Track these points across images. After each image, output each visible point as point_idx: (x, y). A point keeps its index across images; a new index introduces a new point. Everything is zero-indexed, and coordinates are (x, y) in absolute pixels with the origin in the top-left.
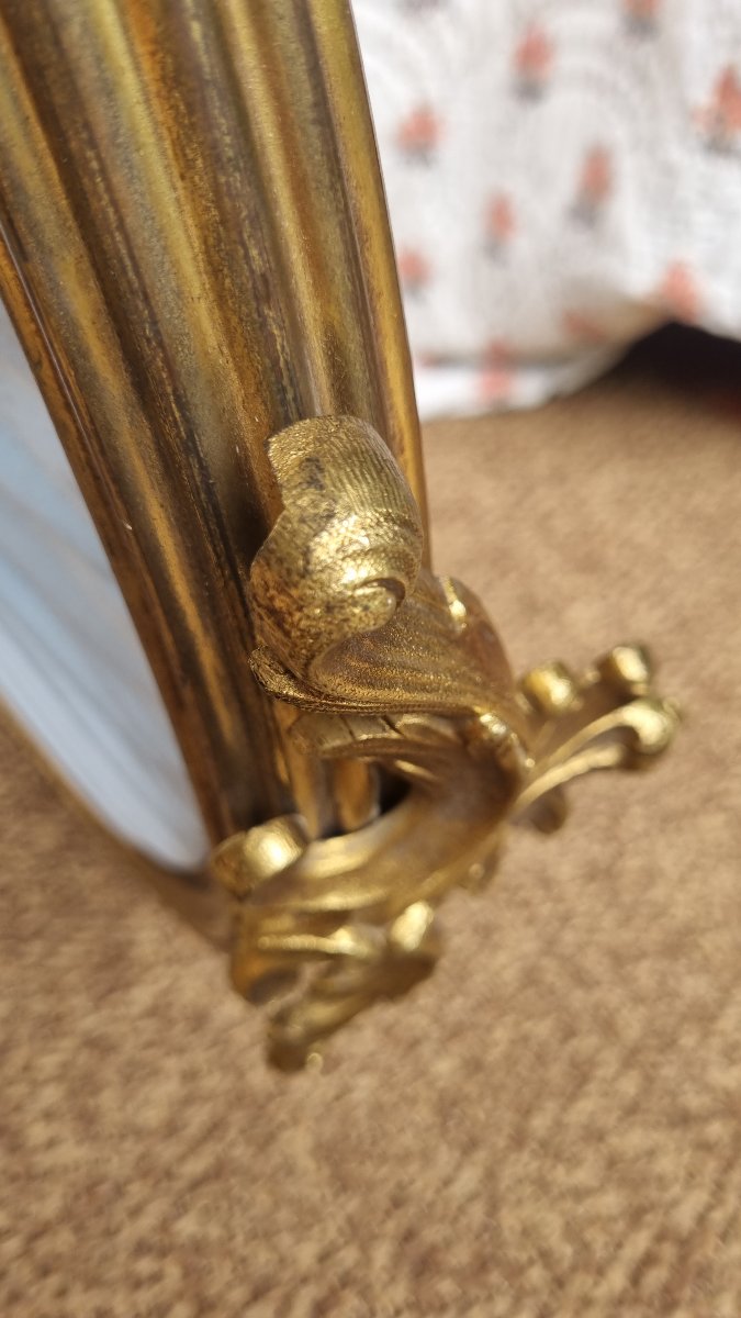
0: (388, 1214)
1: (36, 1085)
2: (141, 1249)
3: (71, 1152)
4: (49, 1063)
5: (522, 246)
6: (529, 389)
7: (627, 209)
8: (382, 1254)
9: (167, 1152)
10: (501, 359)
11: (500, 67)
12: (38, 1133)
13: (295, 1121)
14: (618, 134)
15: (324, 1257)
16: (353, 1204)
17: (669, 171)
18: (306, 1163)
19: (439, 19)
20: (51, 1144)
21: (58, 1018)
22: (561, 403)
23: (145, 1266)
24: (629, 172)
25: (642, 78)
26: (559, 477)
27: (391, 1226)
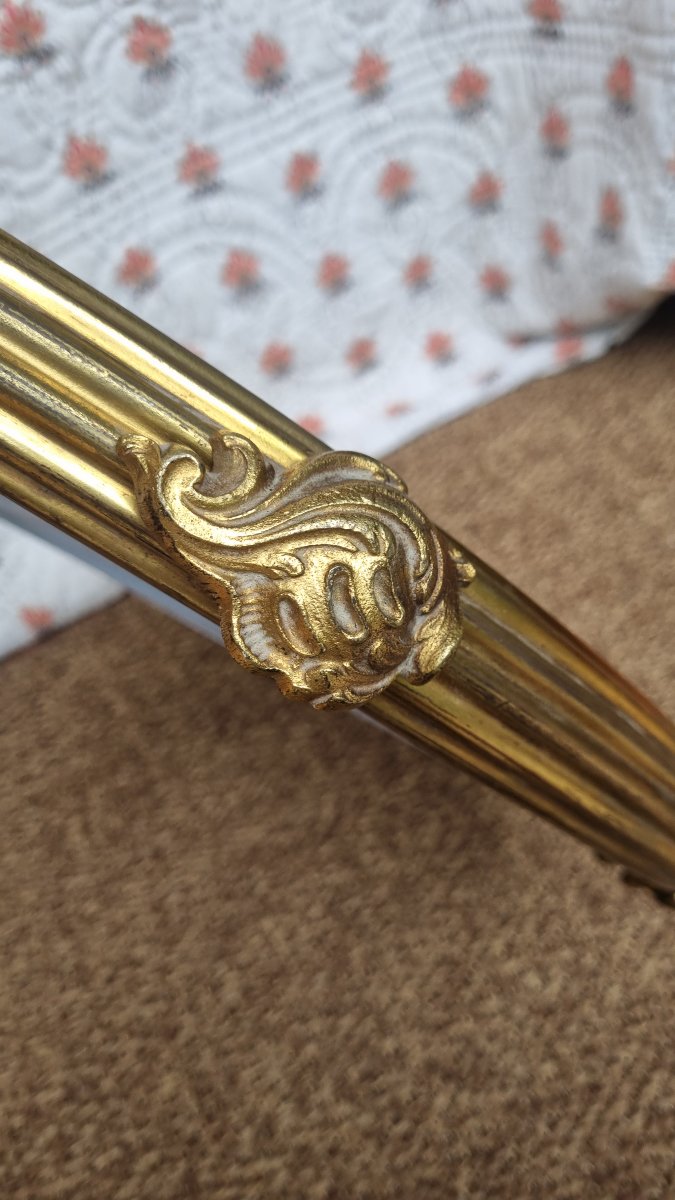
0: (571, 876)
1: (360, 833)
2: (437, 907)
3: (388, 865)
4: (365, 821)
5: (570, 257)
6: (593, 347)
7: (635, 230)
8: (571, 897)
9: (440, 859)
10: (569, 331)
11: (532, 139)
12: (367, 858)
13: (510, 835)
14: (622, 179)
15: (538, 902)
16: (549, 874)
17: (659, 203)
18: (521, 855)
19: (487, 117)
20: (376, 862)
21: (366, 798)
22: (618, 351)
23: (439, 915)
24: (632, 204)
25: (630, 142)
26: (623, 408)
27: (574, 882)
